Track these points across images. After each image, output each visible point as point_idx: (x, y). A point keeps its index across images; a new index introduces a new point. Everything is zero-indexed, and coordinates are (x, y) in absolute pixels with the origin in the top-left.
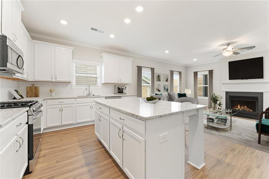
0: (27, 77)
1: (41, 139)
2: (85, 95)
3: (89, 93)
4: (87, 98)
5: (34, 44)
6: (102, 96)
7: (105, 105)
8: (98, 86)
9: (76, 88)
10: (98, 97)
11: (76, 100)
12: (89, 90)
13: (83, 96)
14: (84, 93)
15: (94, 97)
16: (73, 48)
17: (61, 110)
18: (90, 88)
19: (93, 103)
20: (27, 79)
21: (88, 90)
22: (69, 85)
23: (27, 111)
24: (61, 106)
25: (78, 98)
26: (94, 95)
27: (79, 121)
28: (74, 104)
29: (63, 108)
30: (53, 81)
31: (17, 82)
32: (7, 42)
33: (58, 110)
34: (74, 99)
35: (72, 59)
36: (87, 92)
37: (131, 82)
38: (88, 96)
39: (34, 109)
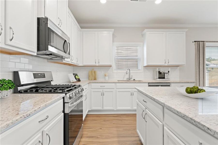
0: (77, 62)
1: (83, 125)
2: (125, 79)
3: (130, 77)
4: (127, 83)
5: (83, 32)
6: (144, 81)
7: (154, 99)
8: (140, 70)
9: (116, 72)
10: (140, 82)
11: (116, 85)
12: (130, 74)
13: (123, 81)
14: (124, 78)
15: (135, 83)
16: (114, 29)
17: (103, 94)
18: (130, 72)
19: (133, 90)
20: (77, 64)
21: (128, 75)
22: (110, 69)
23: (63, 98)
24: (102, 90)
25: (119, 83)
26: (134, 80)
27: (119, 108)
28: (114, 89)
29: (104, 92)
30: (97, 65)
31: (73, 67)
32: (48, 24)
33: (100, 93)
34: (114, 84)
35: (113, 42)
36: (127, 76)
37: (185, 64)
38: (129, 80)
39: (71, 96)
